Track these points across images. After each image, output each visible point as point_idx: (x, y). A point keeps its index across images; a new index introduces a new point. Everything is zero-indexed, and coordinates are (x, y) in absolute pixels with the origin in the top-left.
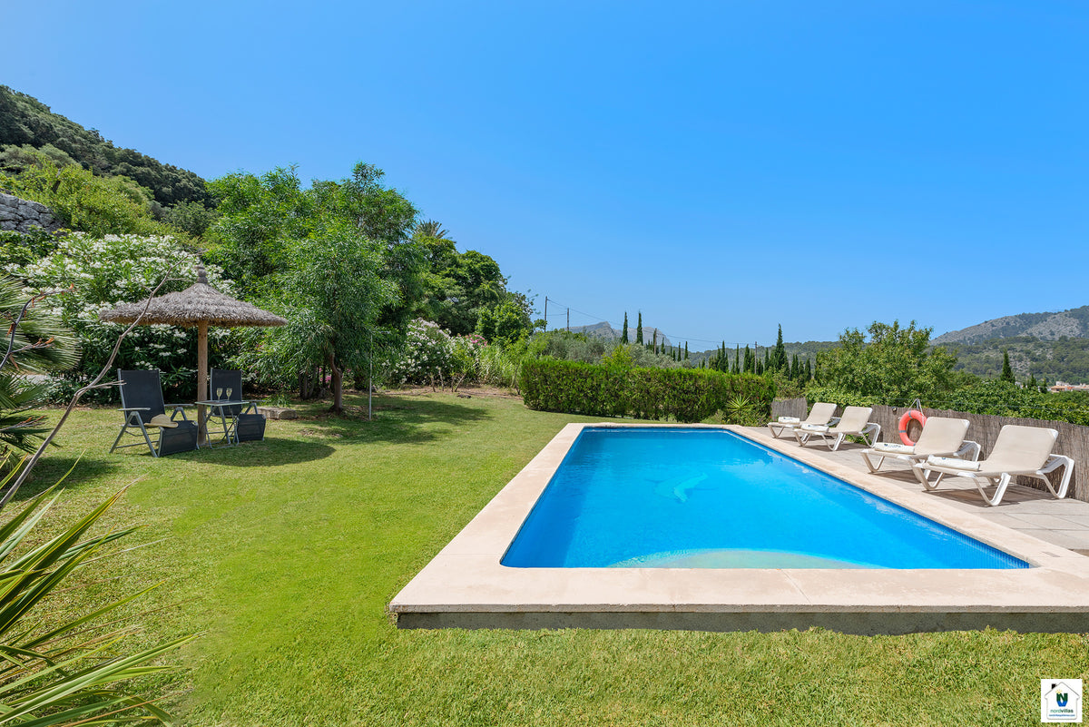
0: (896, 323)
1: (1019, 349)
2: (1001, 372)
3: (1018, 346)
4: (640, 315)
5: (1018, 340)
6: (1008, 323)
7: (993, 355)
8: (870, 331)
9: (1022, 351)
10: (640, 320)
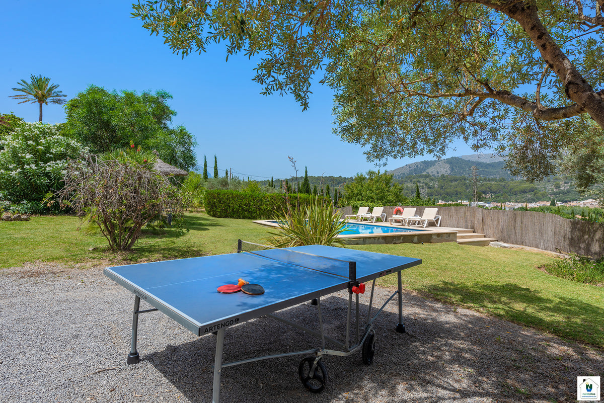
0: (379, 171)
1: (422, 181)
2: (415, 195)
3: (422, 180)
4: (216, 158)
5: (422, 176)
6: (417, 166)
7: (410, 185)
8: (368, 174)
9: (423, 183)
10: (216, 162)
